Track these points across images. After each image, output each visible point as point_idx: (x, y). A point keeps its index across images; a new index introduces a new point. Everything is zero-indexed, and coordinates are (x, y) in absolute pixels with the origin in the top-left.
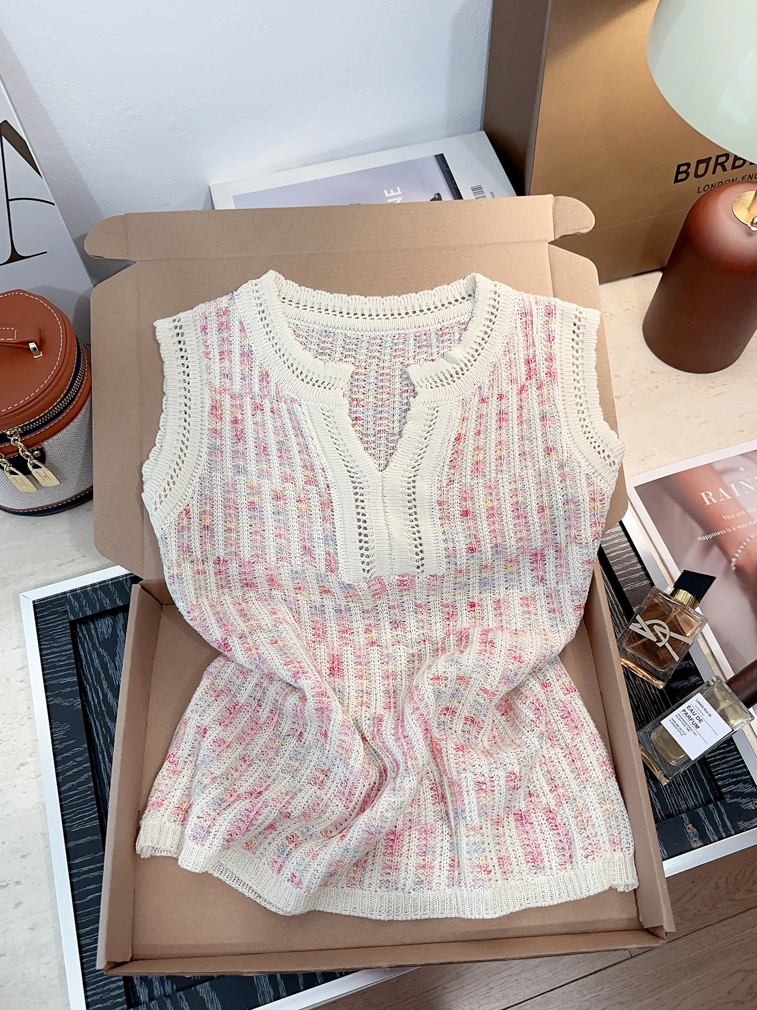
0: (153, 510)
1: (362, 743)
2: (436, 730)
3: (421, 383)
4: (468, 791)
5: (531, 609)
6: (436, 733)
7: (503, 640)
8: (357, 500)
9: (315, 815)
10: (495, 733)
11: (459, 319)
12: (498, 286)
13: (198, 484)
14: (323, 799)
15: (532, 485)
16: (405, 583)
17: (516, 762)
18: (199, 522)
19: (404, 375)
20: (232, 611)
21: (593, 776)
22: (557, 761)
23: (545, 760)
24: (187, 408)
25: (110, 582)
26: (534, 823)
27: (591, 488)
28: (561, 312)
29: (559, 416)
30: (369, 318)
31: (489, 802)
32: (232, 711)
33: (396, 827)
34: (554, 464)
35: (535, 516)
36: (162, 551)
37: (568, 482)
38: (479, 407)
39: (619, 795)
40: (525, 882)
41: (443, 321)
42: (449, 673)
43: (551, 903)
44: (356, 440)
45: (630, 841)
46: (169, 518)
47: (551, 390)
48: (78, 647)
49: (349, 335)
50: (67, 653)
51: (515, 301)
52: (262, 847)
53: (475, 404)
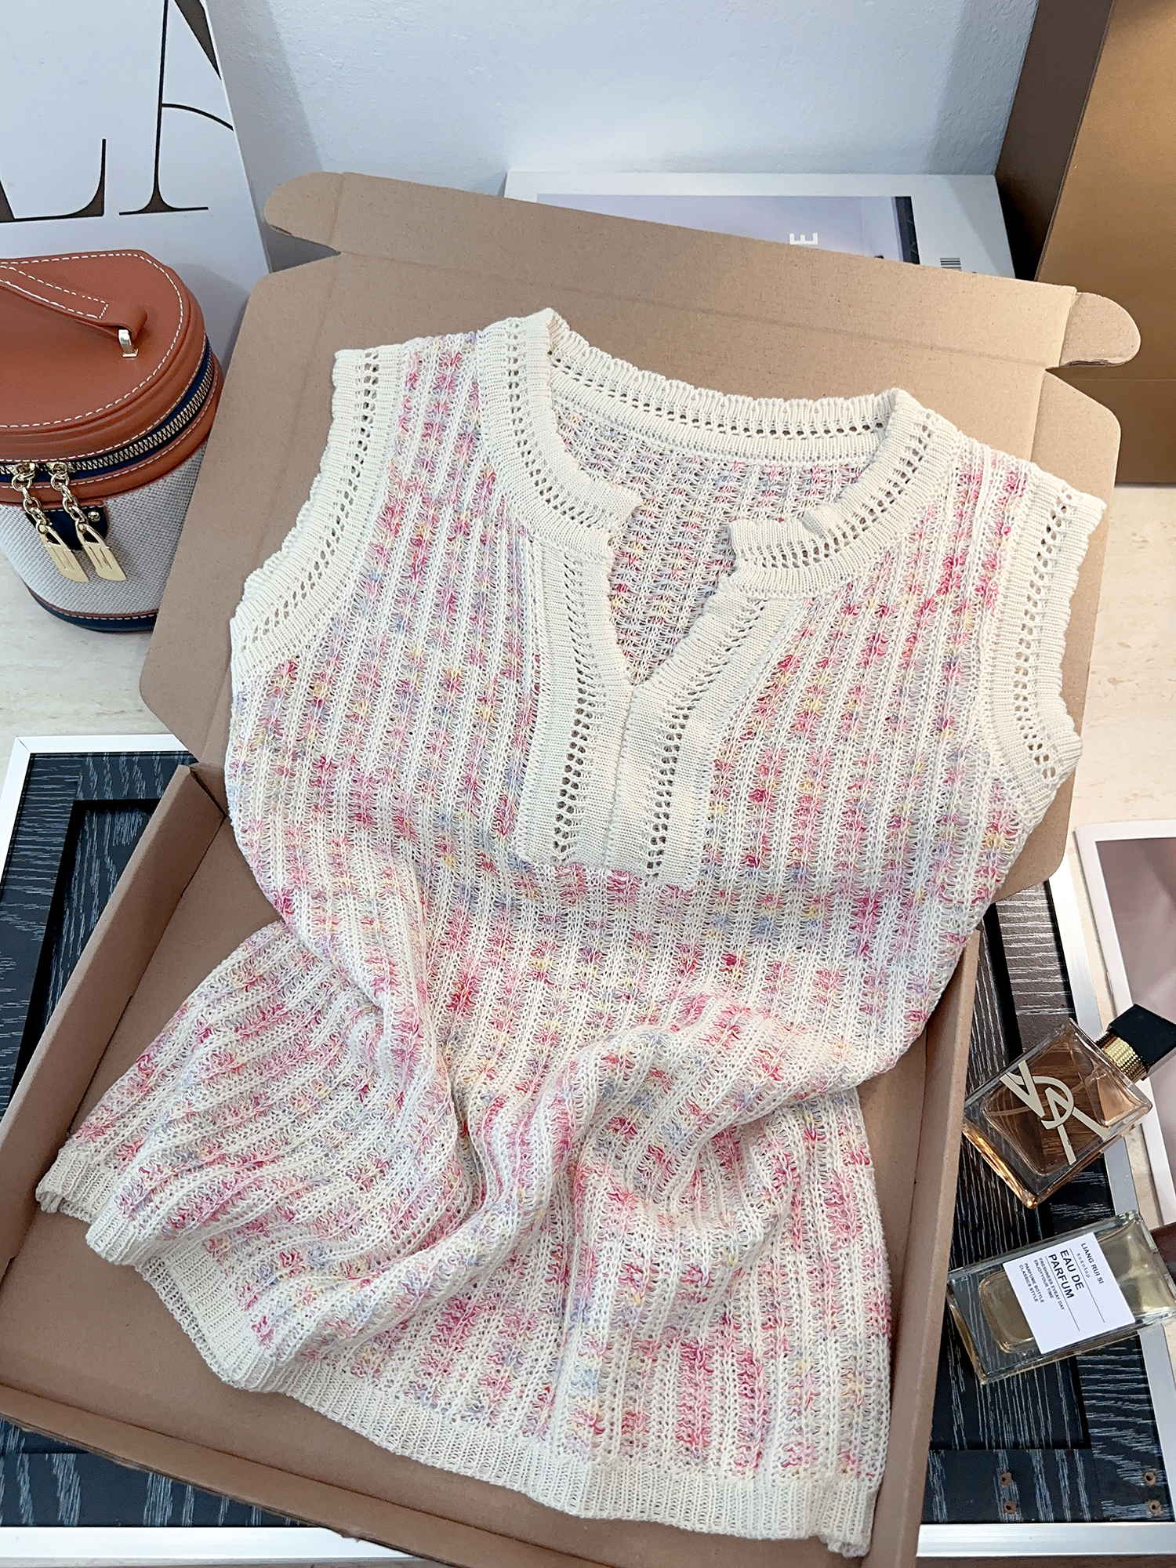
0: (240, 650)
1: (455, 1135)
2: (592, 1153)
3: (748, 555)
4: (605, 1275)
5: (831, 995)
6: (588, 1157)
7: (757, 1030)
8: (578, 722)
9: (335, 1230)
10: (699, 1192)
11: (848, 460)
12: (933, 419)
13: (324, 628)
14: (359, 1209)
15: (894, 775)
16: (622, 887)
17: (711, 1251)
18: (309, 690)
19: (723, 534)
20: (319, 851)
21: (848, 1322)
22: (793, 1276)
23: (772, 1268)
24: (347, 501)
25: (159, 758)
26: (716, 1373)
27: (997, 807)
28: (1034, 488)
29: (978, 669)
30: (691, 424)
31: (639, 1306)
32: (268, 1016)
33: (469, 1297)
34: (944, 748)
35: (880, 831)
36: (234, 718)
37: (957, 784)
38: (839, 619)
39: (885, 1374)
40: (662, 1472)
41: (818, 458)
42: (638, 1058)
43: (698, 1528)
44: (607, 622)
45: (878, 1465)
46: (258, 668)
47: (978, 620)
49: (649, 445)
50: (53, 848)
51: (956, 450)
52: (236, 1257)
53: (833, 612)
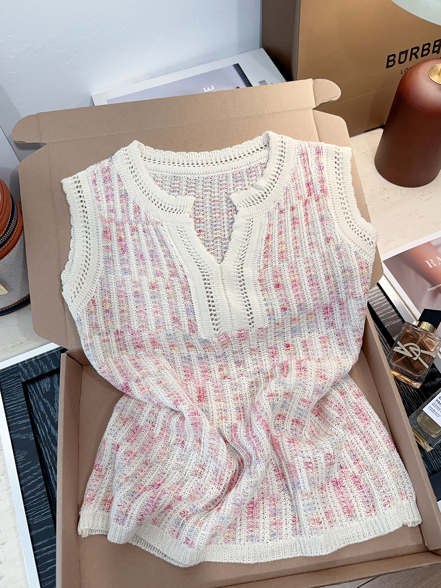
0: (70, 302)
1: (225, 444)
2: (274, 430)
3: (240, 204)
4: (300, 469)
5: (327, 344)
6: (274, 432)
7: (312, 366)
8: (205, 284)
9: (198, 496)
10: (313, 429)
11: (260, 161)
12: (284, 138)
13: (99, 283)
14: (202, 485)
15: (319, 263)
16: (242, 335)
17: (330, 446)
18: (102, 308)
19: (228, 200)
20: (129, 365)
21: (382, 450)
22: (356, 443)
23: (348, 443)
24: (88, 234)
25: (47, 354)
26: (346, 486)
27: (359, 261)
28: (326, 151)
29: (332, 217)
30: (202, 166)
31: (315, 475)
32: (135, 432)
33: (253, 499)
34: (333, 248)
35: (324, 283)
36: (79, 328)
37: (343, 258)
38: (280, 216)
39: (401, 461)
40: (345, 527)
41: (250, 164)
42: (279, 391)
43: (364, 540)
44: (201, 245)
45: (412, 492)
46: (81, 306)
47: (325, 201)
48: (29, 399)
49: (190, 178)
50: (22, 403)
51: (295, 146)
52: (164, 521)
53: (277, 215)
